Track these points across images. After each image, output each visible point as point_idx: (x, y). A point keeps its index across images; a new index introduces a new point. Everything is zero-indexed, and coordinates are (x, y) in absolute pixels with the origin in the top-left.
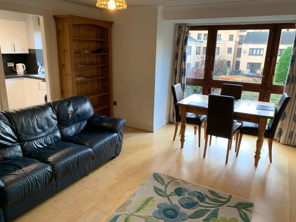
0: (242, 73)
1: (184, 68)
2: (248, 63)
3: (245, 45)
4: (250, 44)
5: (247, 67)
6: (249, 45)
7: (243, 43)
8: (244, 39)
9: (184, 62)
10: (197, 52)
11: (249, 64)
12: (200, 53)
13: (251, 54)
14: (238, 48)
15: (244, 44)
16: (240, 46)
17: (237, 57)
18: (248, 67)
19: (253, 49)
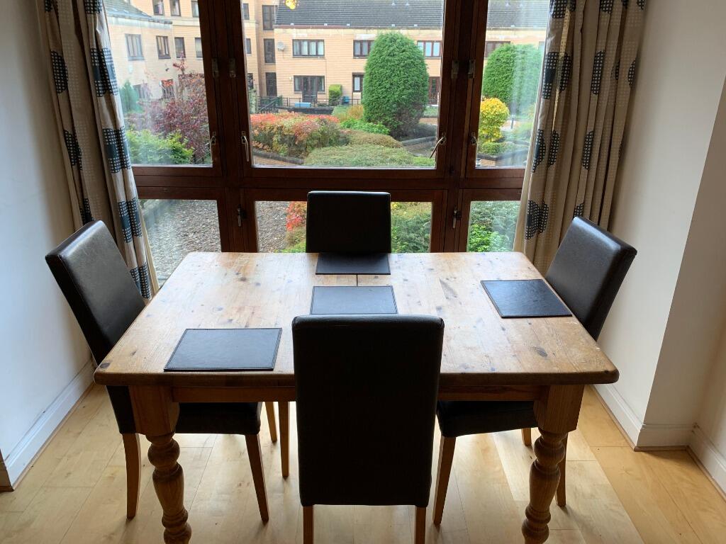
0: (284, 104)
1: (111, 127)
2: (295, 77)
3: (281, 30)
4: (292, 28)
5: (295, 88)
6: (289, 31)
7: (274, 26)
8: (275, 16)
9: (103, 100)
10: (160, 52)
11: (297, 80)
12: (168, 55)
13: (298, 54)
14: (265, 40)
15: (276, 28)
16: (268, 35)
17: (266, 62)
18: (297, 88)
19: (300, 42)
